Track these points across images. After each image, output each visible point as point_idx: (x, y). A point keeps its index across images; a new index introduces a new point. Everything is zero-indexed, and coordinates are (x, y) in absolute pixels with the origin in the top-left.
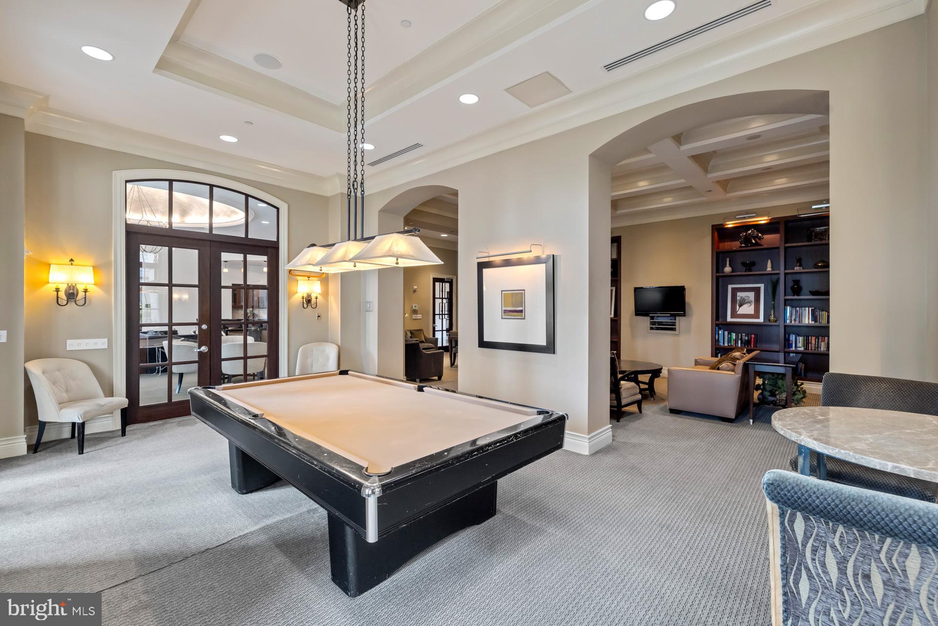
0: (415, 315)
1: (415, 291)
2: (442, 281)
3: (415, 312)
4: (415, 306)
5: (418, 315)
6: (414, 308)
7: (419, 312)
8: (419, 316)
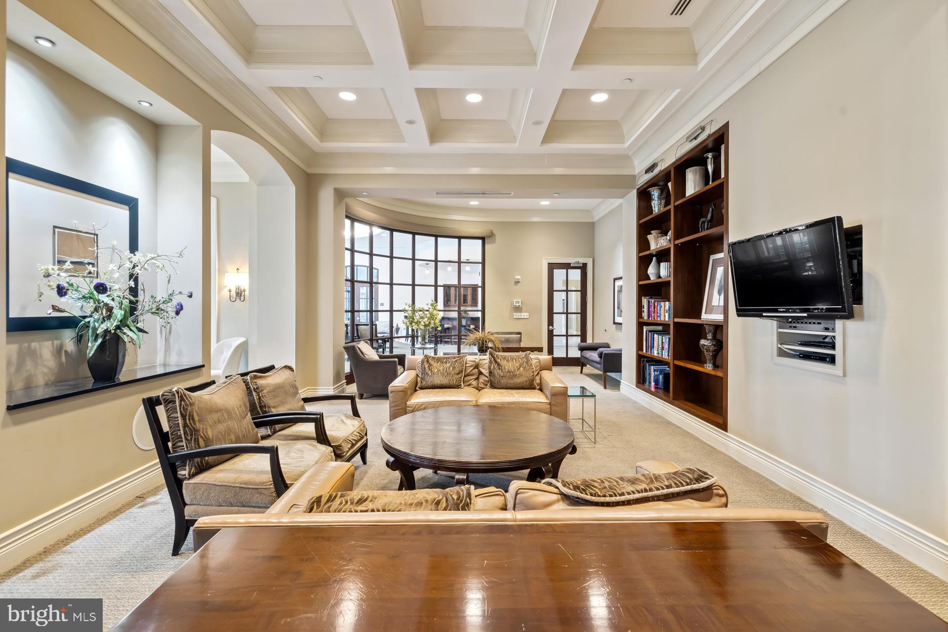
0: (518, 314)
1: (517, 282)
2: (567, 266)
3: (518, 309)
4: (517, 302)
5: (522, 314)
6: (515, 304)
7: (524, 309)
8: (524, 315)
